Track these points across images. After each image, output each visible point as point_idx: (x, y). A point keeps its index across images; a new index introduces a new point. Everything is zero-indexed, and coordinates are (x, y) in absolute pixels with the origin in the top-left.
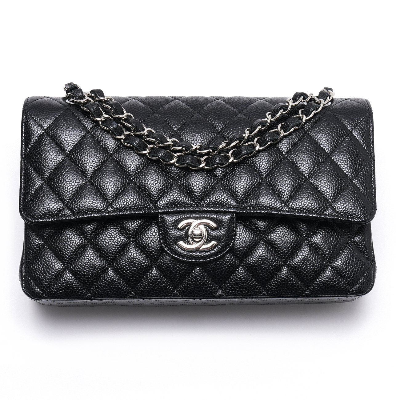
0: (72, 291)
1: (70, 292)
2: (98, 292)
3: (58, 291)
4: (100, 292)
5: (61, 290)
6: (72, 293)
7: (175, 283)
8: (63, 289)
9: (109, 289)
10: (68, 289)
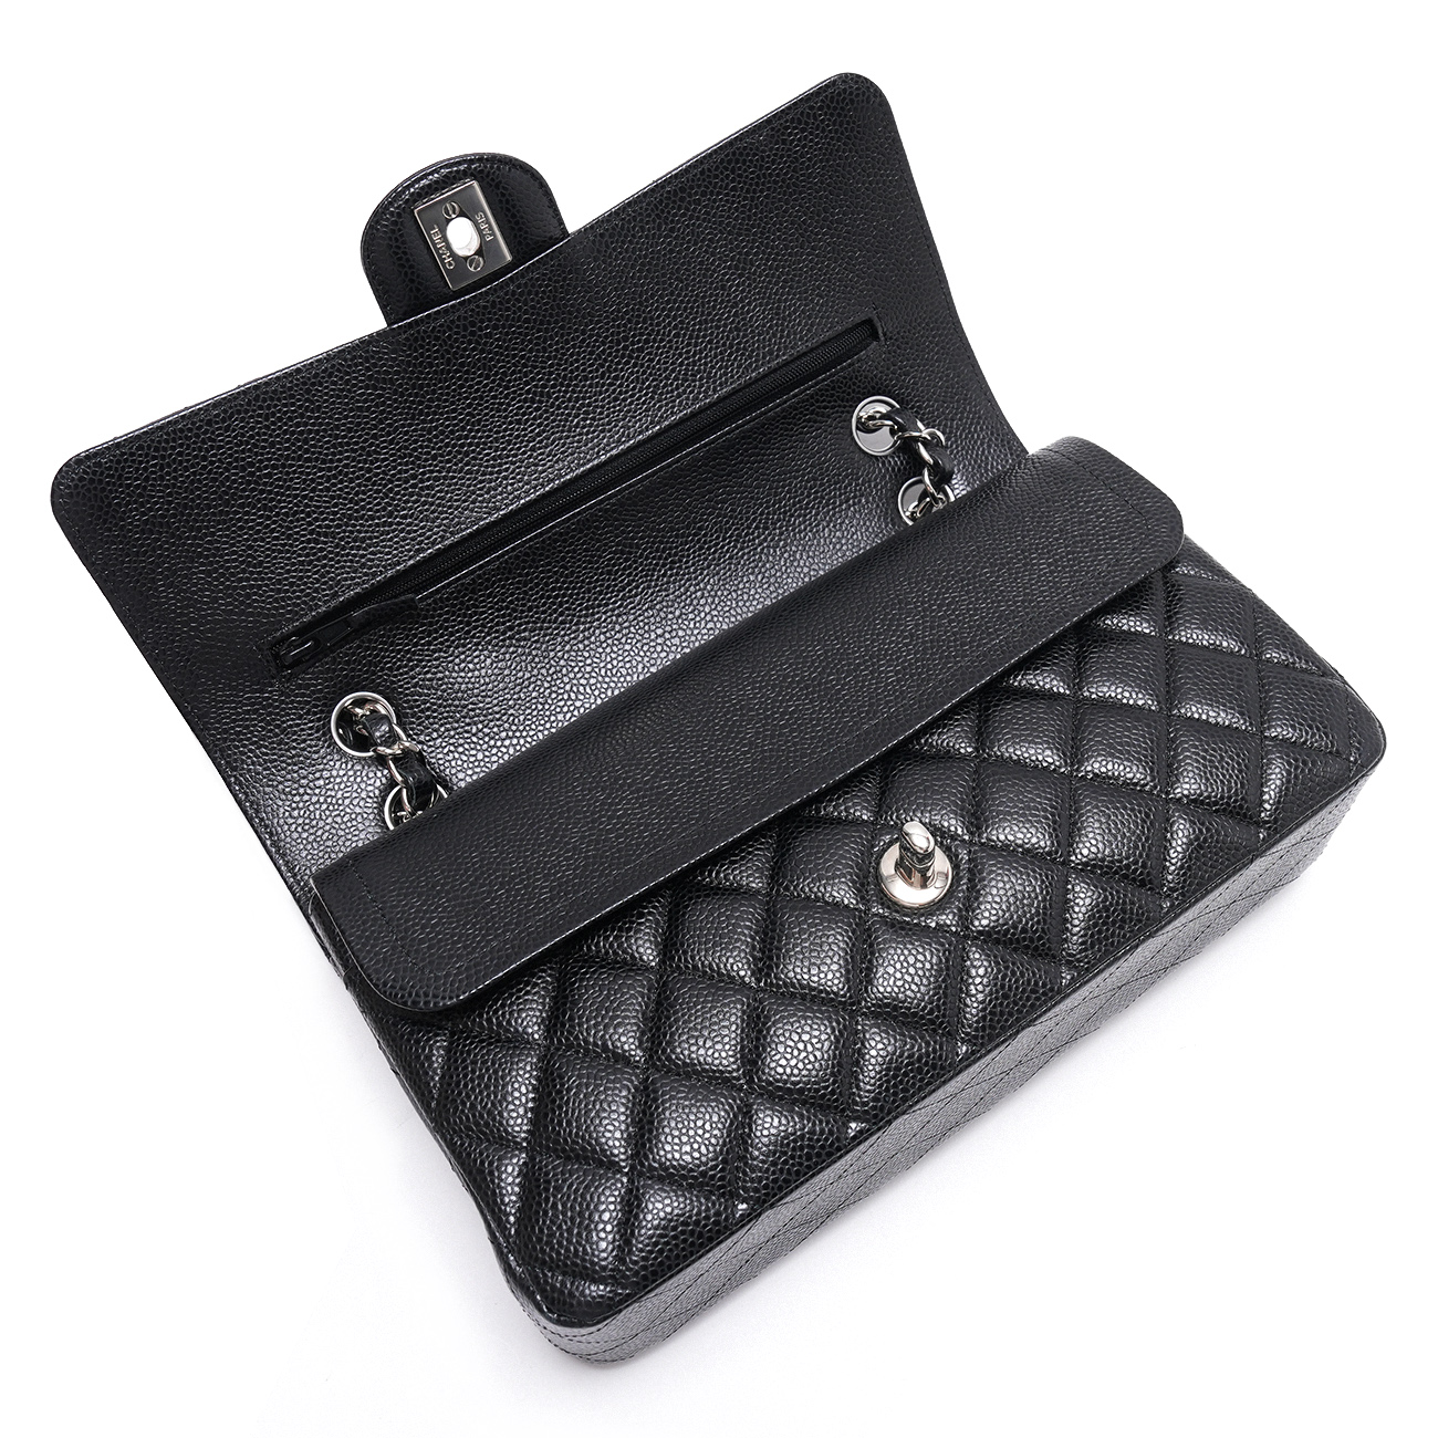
0: (688, 1225)
1: (683, 1232)
2: (760, 1182)
3: (651, 1252)
4: (767, 1179)
5: (656, 1244)
6: (692, 1232)
7: (942, 1023)
8: (661, 1236)
9: (785, 1153)
10: (674, 1228)
